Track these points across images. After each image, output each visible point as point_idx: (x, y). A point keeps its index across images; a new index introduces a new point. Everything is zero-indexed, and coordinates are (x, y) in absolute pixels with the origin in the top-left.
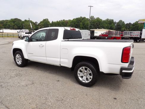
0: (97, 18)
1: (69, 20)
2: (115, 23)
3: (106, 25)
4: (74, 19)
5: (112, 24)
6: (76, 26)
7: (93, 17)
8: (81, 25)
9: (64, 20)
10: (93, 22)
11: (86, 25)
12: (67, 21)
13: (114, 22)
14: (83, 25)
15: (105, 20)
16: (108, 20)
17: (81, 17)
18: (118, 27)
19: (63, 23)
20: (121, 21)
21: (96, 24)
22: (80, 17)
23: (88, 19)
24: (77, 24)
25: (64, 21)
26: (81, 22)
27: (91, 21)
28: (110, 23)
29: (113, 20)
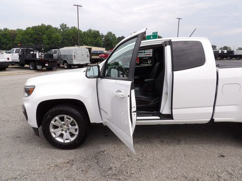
0: (72, 27)
1: (19, 29)
2: (103, 36)
3: (90, 40)
4: (29, 28)
5: (98, 38)
6: (36, 41)
7: (66, 25)
8: (45, 39)
9: (6, 30)
10: (67, 35)
11: (54, 39)
12: (15, 31)
13: (101, 34)
14: (50, 39)
15: (86, 31)
16: (90, 31)
17: (42, 25)
18: (108, 42)
19: (5, 35)
20: (110, 33)
21: (73, 38)
22: (40, 25)
23: (56, 29)
24: (37, 38)
25: (7, 32)
26: (43, 33)
27: (63, 32)
28: (95, 36)
29: (98, 32)
